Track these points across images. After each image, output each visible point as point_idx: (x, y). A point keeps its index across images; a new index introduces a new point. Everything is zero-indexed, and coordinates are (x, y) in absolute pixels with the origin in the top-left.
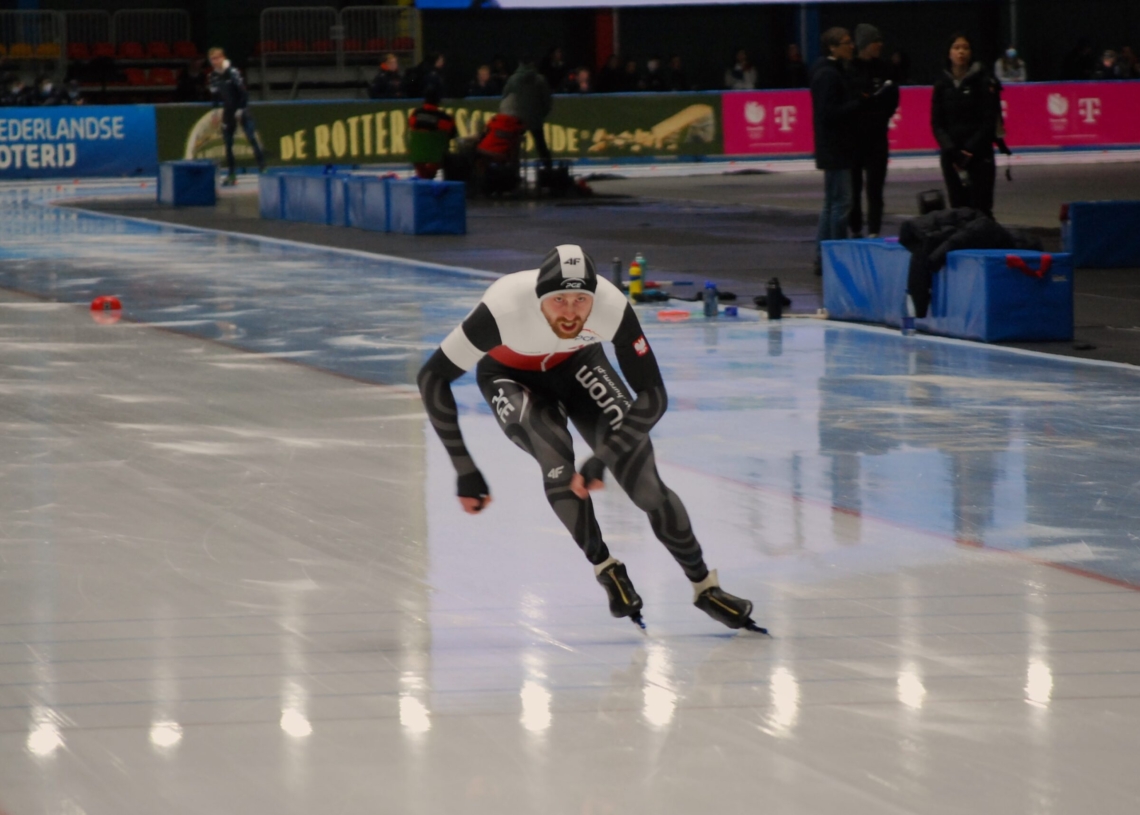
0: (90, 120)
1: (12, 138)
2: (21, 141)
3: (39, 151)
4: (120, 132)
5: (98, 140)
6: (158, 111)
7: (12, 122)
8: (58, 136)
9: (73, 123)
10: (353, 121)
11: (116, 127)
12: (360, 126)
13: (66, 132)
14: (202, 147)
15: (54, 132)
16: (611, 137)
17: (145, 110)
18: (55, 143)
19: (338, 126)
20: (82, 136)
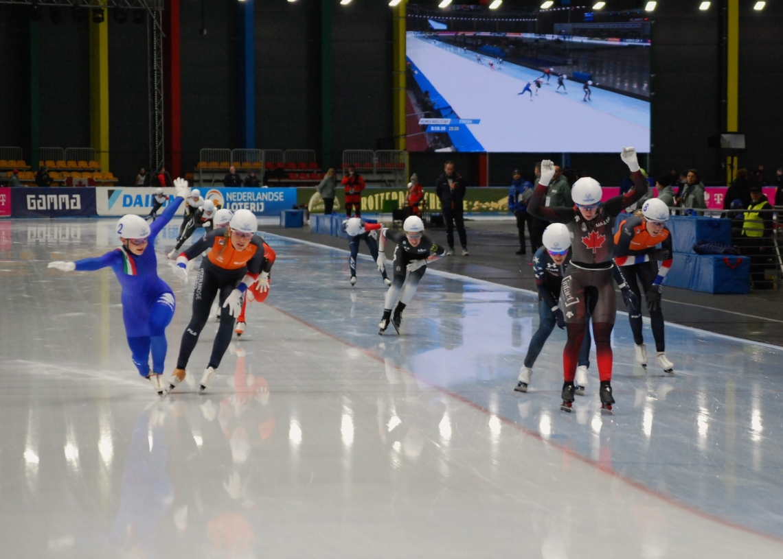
0: (270, 193)
1: (238, 200)
2: (242, 201)
3: (249, 205)
4: (282, 198)
5: (274, 201)
6: (298, 190)
7: (238, 193)
8: (257, 200)
9: (263, 194)
10: (377, 196)
11: (281, 196)
12: (379, 198)
13: (260, 198)
14: (314, 205)
15: (255, 197)
16: (481, 204)
17: (293, 189)
18: (256, 202)
19: (371, 197)
20: (267, 199)
